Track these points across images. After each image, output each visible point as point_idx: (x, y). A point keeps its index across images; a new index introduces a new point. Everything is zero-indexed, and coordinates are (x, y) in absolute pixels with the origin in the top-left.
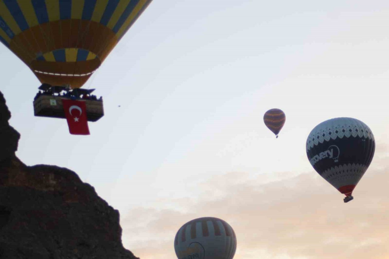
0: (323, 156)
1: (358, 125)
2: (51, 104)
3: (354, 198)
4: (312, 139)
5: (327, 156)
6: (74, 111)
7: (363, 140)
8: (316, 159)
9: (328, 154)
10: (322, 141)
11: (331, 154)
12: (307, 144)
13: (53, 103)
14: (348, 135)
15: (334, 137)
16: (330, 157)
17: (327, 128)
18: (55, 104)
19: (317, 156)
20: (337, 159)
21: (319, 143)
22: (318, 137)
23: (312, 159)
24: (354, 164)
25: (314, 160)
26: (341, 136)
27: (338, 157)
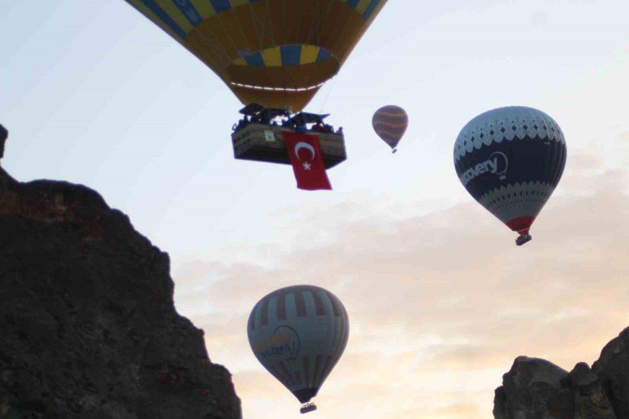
0: (481, 170)
1: (537, 118)
2: (267, 139)
3: (532, 237)
4: (463, 142)
5: (487, 170)
6: (303, 151)
7: (545, 143)
8: (470, 174)
9: (488, 165)
10: (478, 146)
11: (494, 166)
12: (455, 150)
13: (270, 137)
14: (521, 135)
15: (498, 138)
16: (493, 172)
17: (486, 124)
18: (273, 139)
19: (471, 170)
20: (503, 174)
21: (474, 149)
22: (473, 139)
23: (462, 175)
24: (531, 183)
25: (467, 177)
26: (510, 136)
27: (505, 171)
